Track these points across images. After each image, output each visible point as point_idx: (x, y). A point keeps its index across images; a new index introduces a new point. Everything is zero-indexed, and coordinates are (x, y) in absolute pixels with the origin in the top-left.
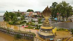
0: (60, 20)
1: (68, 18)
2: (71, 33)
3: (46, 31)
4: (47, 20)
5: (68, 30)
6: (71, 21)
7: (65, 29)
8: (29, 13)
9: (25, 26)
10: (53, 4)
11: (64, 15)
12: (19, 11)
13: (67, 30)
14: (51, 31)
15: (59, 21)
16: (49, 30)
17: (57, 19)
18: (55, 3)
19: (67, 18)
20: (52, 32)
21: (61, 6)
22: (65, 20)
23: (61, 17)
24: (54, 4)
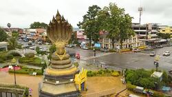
0: (108, 48)
1: (125, 43)
2: (124, 80)
3: (58, 82)
4: (61, 51)
5: (119, 72)
6: (131, 49)
7: (113, 71)
8: (34, 30)
9: (11, 67)
10: (91, 9)
11: (114, 35)
12: (9, 26)
13: (116, 74)
14: (72, 80)
15: (105, 50)
16: (65, 79)
17: (99, 45)
18: (96, 6)
19: (121, 42)
20: (74, 82)
21: (107, 14)
22: (118, 47)
23: (110, 41)
24: (93, 10)
